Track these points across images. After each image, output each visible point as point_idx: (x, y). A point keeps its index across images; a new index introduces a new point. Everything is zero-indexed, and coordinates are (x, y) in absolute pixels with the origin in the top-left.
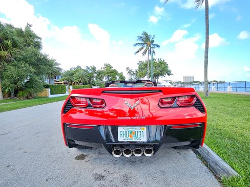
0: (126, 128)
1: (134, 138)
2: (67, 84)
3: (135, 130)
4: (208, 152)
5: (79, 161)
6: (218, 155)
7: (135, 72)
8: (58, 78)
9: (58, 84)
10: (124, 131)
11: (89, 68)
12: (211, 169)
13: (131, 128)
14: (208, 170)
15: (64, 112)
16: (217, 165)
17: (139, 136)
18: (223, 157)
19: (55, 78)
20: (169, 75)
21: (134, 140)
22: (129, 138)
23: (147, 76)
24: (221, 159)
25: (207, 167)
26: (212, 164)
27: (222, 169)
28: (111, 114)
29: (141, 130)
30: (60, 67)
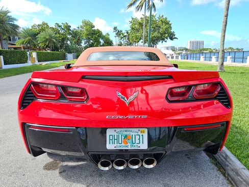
0: (118, 130)
1: (129, 144)
2: (28, 48)
3: (132, 134)
4: (227, 156)
5: (50, 172)
6: (239, 160)
7: (125, 34)
8: (14, 40)
9: (15, 48)
10: (116, 134)
11: (60, 26)
12: (230, 179)
13: (126, 131)
14: (225, 181)
15: (23, 106)
16: (238, 174)
17: (137, 141)
18: (246, 162)
19: (10, 40)
20: (172, 39)
21: (129, 148)
22: (123, 144)
23: (141, 40)
24: (242, 166)
25: (226, 177)
26: (231, 173)
27: (245, 181)
28: (95, 106)
29: (139, 133)
30: (16, 23)
